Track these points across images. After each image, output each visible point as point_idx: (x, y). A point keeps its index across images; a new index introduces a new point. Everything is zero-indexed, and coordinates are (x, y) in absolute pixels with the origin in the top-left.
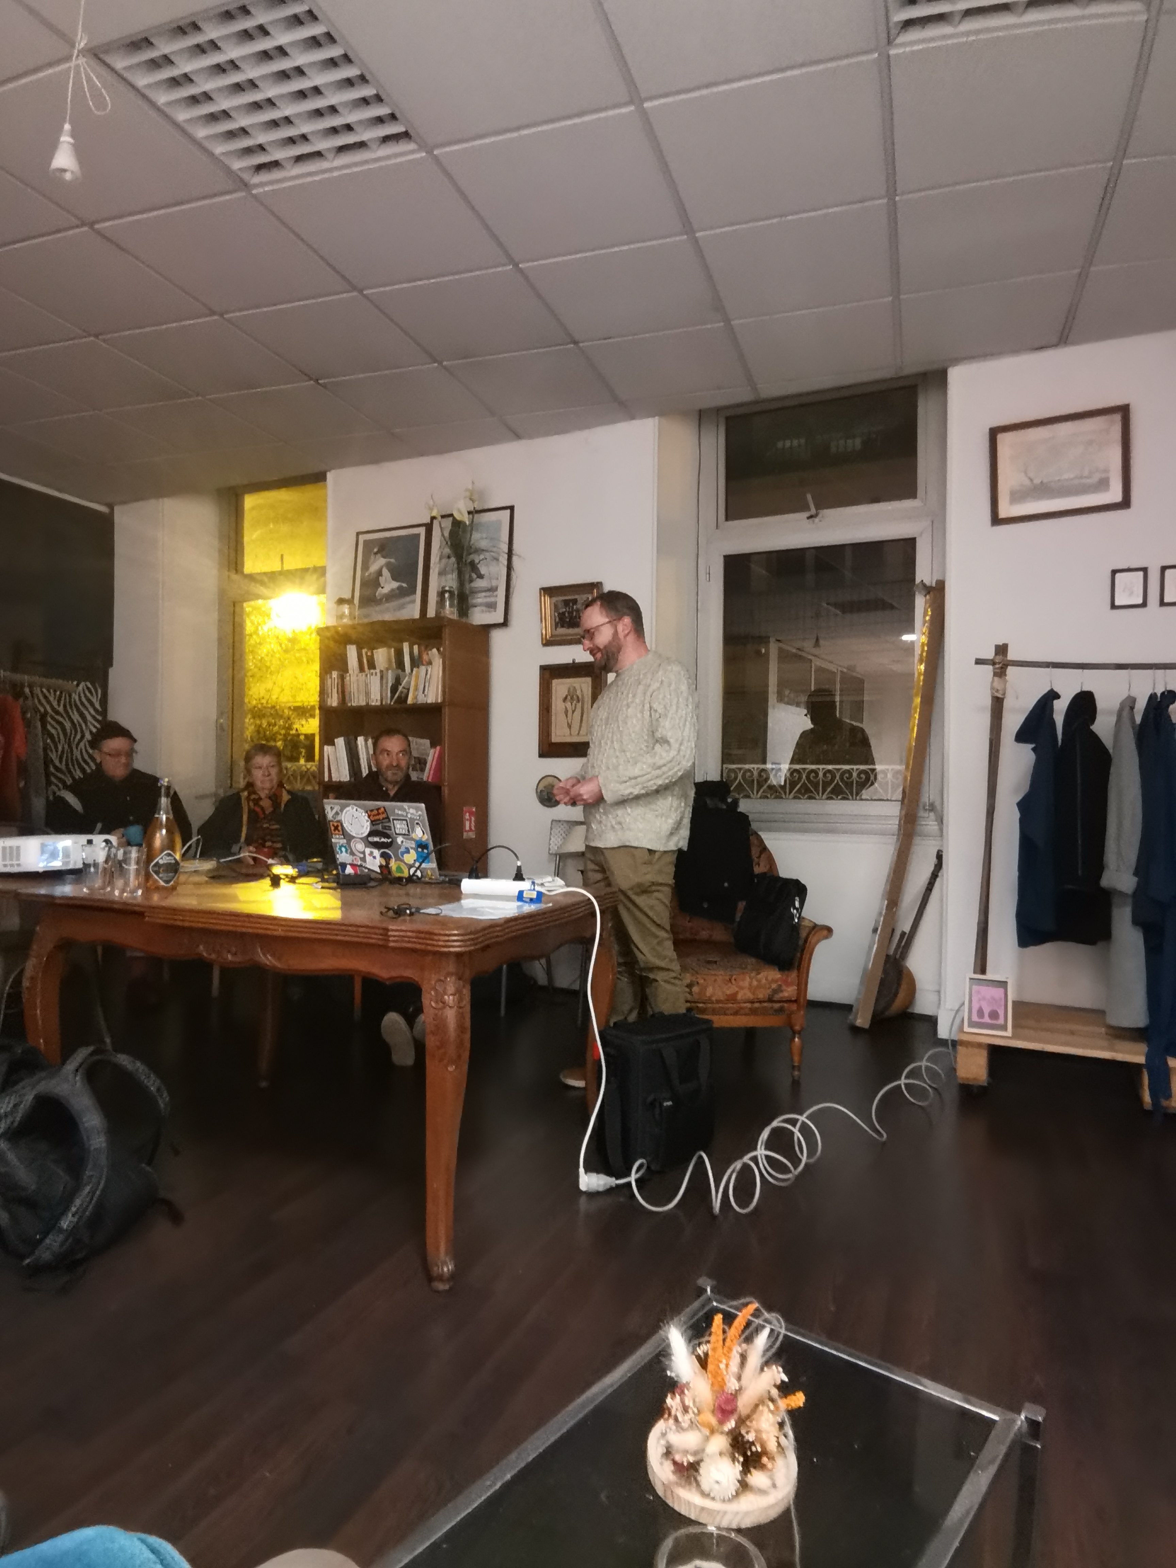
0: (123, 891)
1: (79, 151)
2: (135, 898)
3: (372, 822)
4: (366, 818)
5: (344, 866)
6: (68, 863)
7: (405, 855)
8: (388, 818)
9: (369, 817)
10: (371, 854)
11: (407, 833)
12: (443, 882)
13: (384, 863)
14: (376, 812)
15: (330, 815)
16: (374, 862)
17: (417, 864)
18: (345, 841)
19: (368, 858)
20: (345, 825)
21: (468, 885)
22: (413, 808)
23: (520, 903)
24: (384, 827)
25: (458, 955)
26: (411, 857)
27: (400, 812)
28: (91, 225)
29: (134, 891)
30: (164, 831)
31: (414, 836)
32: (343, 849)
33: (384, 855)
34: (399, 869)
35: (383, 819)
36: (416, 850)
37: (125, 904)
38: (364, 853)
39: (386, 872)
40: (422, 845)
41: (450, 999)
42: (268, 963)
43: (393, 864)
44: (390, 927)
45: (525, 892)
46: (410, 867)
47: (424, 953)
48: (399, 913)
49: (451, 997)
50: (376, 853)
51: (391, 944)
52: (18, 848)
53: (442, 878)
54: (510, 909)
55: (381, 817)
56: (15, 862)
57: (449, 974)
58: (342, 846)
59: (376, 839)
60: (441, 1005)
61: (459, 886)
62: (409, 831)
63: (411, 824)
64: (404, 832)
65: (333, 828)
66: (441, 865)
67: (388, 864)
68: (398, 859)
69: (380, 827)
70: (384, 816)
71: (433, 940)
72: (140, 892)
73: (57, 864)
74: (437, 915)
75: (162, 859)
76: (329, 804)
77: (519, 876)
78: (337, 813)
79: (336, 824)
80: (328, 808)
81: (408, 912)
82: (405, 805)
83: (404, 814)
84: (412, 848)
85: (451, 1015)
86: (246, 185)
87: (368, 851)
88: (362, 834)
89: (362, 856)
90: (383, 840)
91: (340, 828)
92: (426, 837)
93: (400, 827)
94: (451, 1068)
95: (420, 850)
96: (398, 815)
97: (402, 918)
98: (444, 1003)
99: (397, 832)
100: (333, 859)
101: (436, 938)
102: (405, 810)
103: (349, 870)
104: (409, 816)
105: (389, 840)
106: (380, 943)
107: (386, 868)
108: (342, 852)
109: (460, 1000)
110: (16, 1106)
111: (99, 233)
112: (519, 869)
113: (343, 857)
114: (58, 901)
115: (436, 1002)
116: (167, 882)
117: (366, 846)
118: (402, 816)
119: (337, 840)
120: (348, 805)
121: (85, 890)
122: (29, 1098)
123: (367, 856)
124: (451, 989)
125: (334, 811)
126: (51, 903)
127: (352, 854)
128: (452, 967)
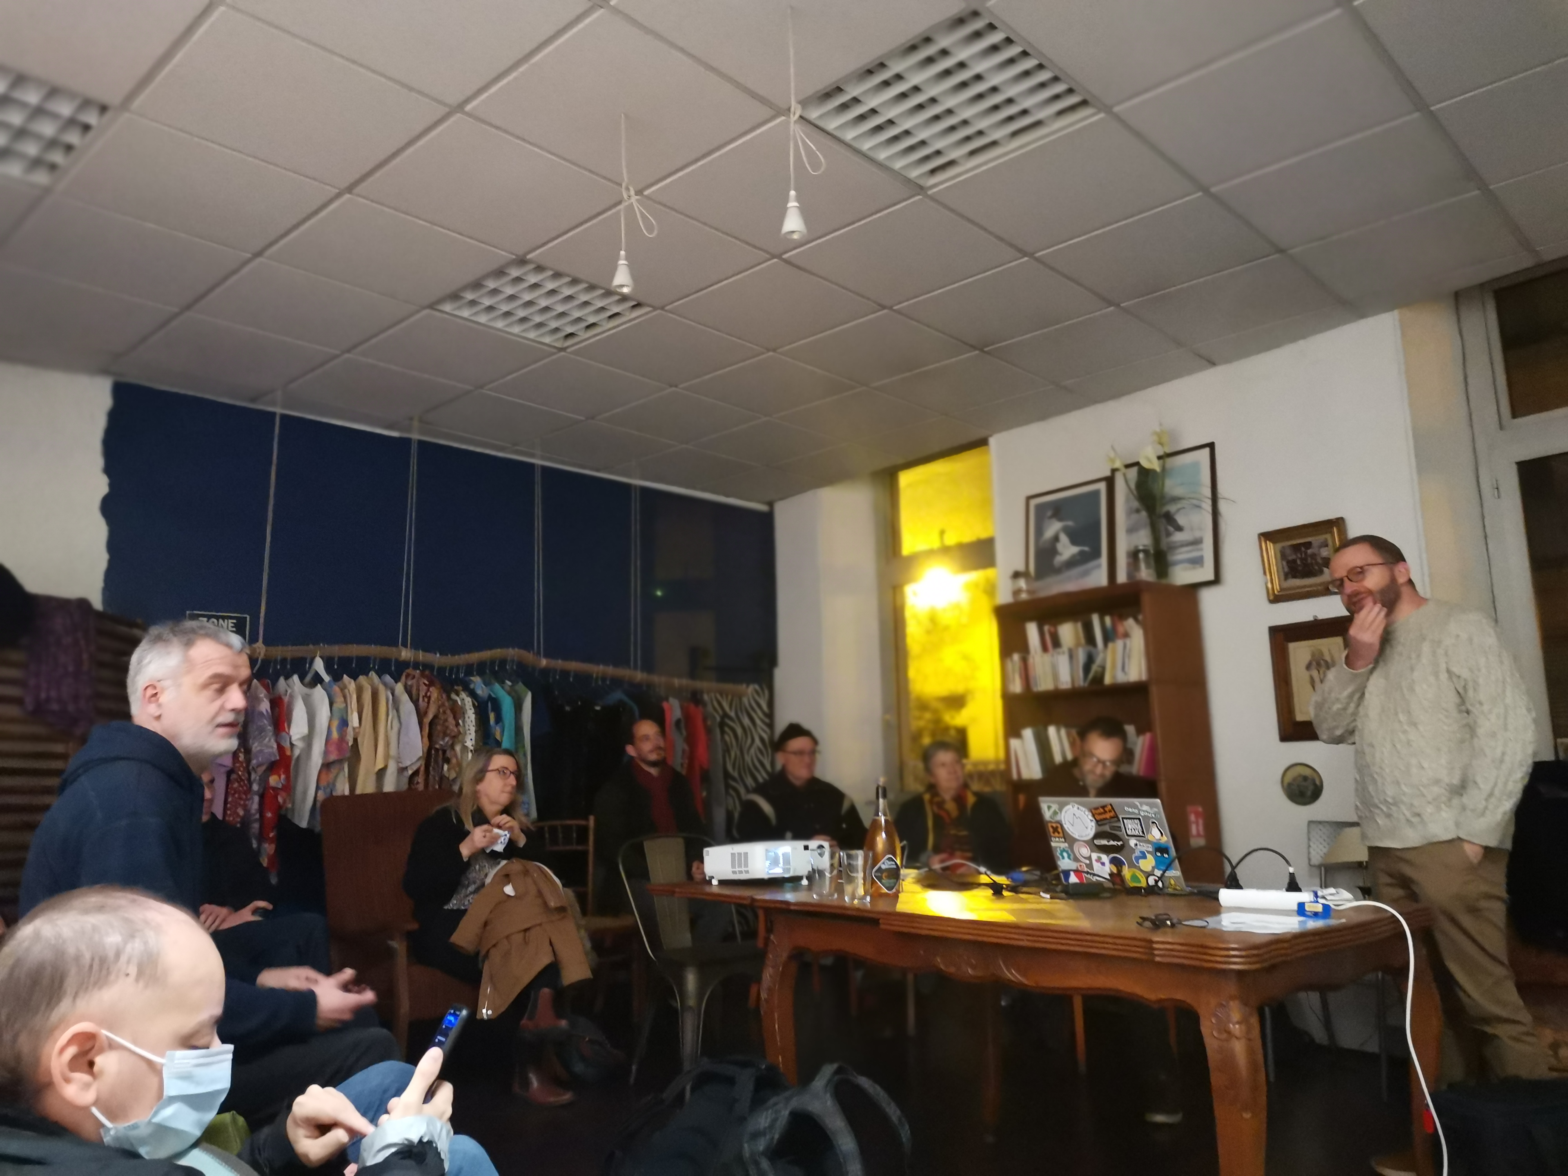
0: (853, 897)
1: (806, 212)
2: (864, 904)
3: (1097, 821)
4: (1091, 817)
5: (1067, 873)
6: (788, 870)
7: (1141, 861)
8: (1117, 817)
9: (1093, 816)
10: (1099, 860)
11: (1141, 834)
12: (1191, 894)
13: (1115, 871)
14: (1102, 810)
15: (1047, 814)
16: (1103, 868)
17: (1158, 873)
18: (1066, 845)
19: (1097, 866)
20: (1065, 826)
21: (1226, 896)
22: (1147, 804)
23: (1302, 918)
24: (1112, 828)
25: (1239, 973)
26: (1148, 864)
27: (1130, 810)
28: (779, 256)
29: (863, 898)
30: (884, 835)
31: (1150, 837)
32: (1065, 854)
33: (1115, 862)
34: (1134, 878)
35: (1112, 818)
36: (1153, 854)
37: (858, 909)
38: (1090, 858)
39: (1118, 880)
40: (1161, 849)
41: (1236, 1029)
42: (1013, 979)
43: (1127, 872)
44: (1156, 939)
45: (1306, 904)
46: (1148, 875)
47: (1197, 970)
48: (1158, 924)
49: (1237, 1026)
50: (1105, 858)
51: (1158, 959)
52: (746, 854)
53: (1189, 889)
54: (1291, 924)
55: (1108, 816)
56: (743, 869)
57: (1232, 998)
58: (1064, 850)
59: (1104, 842)
60: (1224, 1036)
61: (1217, 899)
62: (1143, 832)
63: (1145, 824)
64: (1137, 833)
65: (1051, 830)
66: (1187, 874)
67: (1120, 871)
68: (1132, 865)
69: (1107, 828)
70: (1112, 814)
71: (1205, 954)
72: (868, 899)
73: (778, 872)
74: (1204, 927)
75: (885, 864)
76: (1045, 802)
77: (1293, 886)
78: (1055, 813)
79: (1054, 825)
80: (1044, 807)
81: (1168, 923)
82: (1136, 801)
83: (1136, 811)
84: (1148, 852)
85: (1239, 1048)
86: (921, 189)
87: (1094, 856)
88: (1086, 836)
89: (1088, 862)
90: (1112, 843)
91: (1060, 830)
92: (1165, 838)
93: (1132, 827)
94: (1247, 1115)
95: (1159, 854)
96: (1129, 813)
97: (1162, 930)
98: (1229, 1032)
99: (1129, 833)
100: (1055, 866)
101: (1211, 952)
102: (1136, 807)
103: (1073, 879)
104: (1142, 814)
105: (1120, 843)
106: (1144, 957)
107: (1117, 877)
108: (1063, 858)
109: (1249, 1031)
110: (775, 1120)
111: (787, 262)
112: (1292, 876)
113: (1065, 863)
114: (792, 908)
115: (1219, 1032)
116: (890, 888)
117: (1092, 851)
118: (1133, 813)
119: (1057, 844)
120: (1067, 804)
121: (815, 896)
122: (785, 1113)
123: (1094, 862)
124: (1236, 1016)
125: (1052, 810)
126: (785, 909)
127: (1076, 859)
128: (1231, 987)
